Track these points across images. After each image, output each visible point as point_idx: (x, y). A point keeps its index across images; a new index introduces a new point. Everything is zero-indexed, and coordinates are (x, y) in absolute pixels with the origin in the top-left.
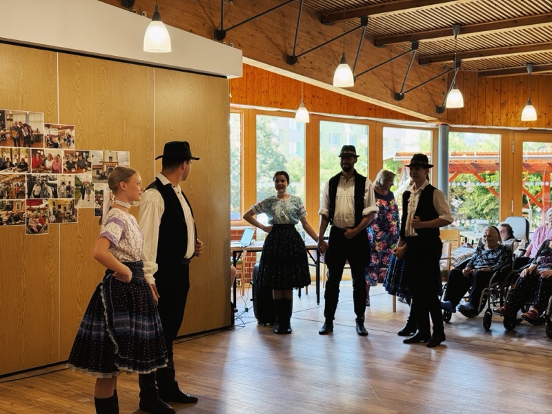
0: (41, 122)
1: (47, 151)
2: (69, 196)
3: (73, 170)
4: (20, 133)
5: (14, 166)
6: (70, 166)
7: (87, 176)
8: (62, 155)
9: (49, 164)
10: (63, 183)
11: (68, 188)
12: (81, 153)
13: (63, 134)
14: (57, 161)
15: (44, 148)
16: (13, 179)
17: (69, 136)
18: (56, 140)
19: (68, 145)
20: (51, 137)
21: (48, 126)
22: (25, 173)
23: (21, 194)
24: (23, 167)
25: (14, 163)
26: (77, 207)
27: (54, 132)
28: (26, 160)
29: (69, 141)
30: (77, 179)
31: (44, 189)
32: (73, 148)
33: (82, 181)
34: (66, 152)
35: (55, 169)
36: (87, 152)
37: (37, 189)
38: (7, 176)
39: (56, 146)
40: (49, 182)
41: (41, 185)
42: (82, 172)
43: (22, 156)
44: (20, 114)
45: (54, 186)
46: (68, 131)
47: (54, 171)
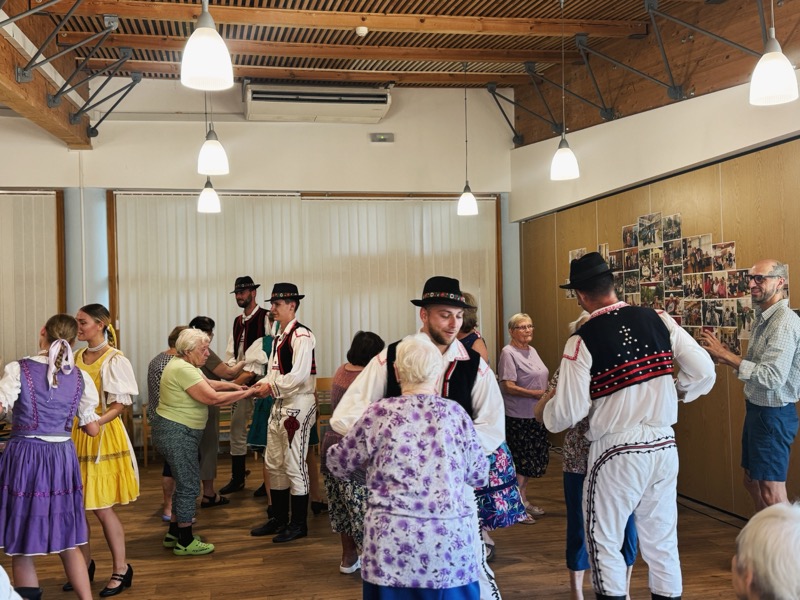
0: (709, 244)
1: (716, 274)
2: (733, 325)
3: (735, 294)
4: (696, 258)
5: (692, 292)
6: (733, 288)
7: (747, 301)
8: (726, 277)
9: (716, 288)
10: (727, 310)
11: (732, 315)
12: (741, 272)
13: (724, 254)
14: (722, 284)
15: (713, 272)
16: (693, 306)
17: (730, 255)
18: (720, 260)
19: (730, 265)
20: (717, 258)
21: (715, 247)
22: (700, 299)
23: (698, 322)
24: (699, 293)
25: (693, 288)
26: (740, 338)
27: (719, 253)
28: (701, 286)
29: (731, 260)
30: (739, 304)
31: (713, 316)
32: (734, 268)
33: (743, 306)
34: (729, 273)
35: (721, 293)
36: (747, 271)
37: (708, 315)
38: (689, 302)
39: (720, 268)
40: (717, 308)
41: (711, 311)
42: (742, 296)
43: (699, 282)
44: (695, 239)
45: (720, 312)
46: (729, 249)
47: (721, 296)
